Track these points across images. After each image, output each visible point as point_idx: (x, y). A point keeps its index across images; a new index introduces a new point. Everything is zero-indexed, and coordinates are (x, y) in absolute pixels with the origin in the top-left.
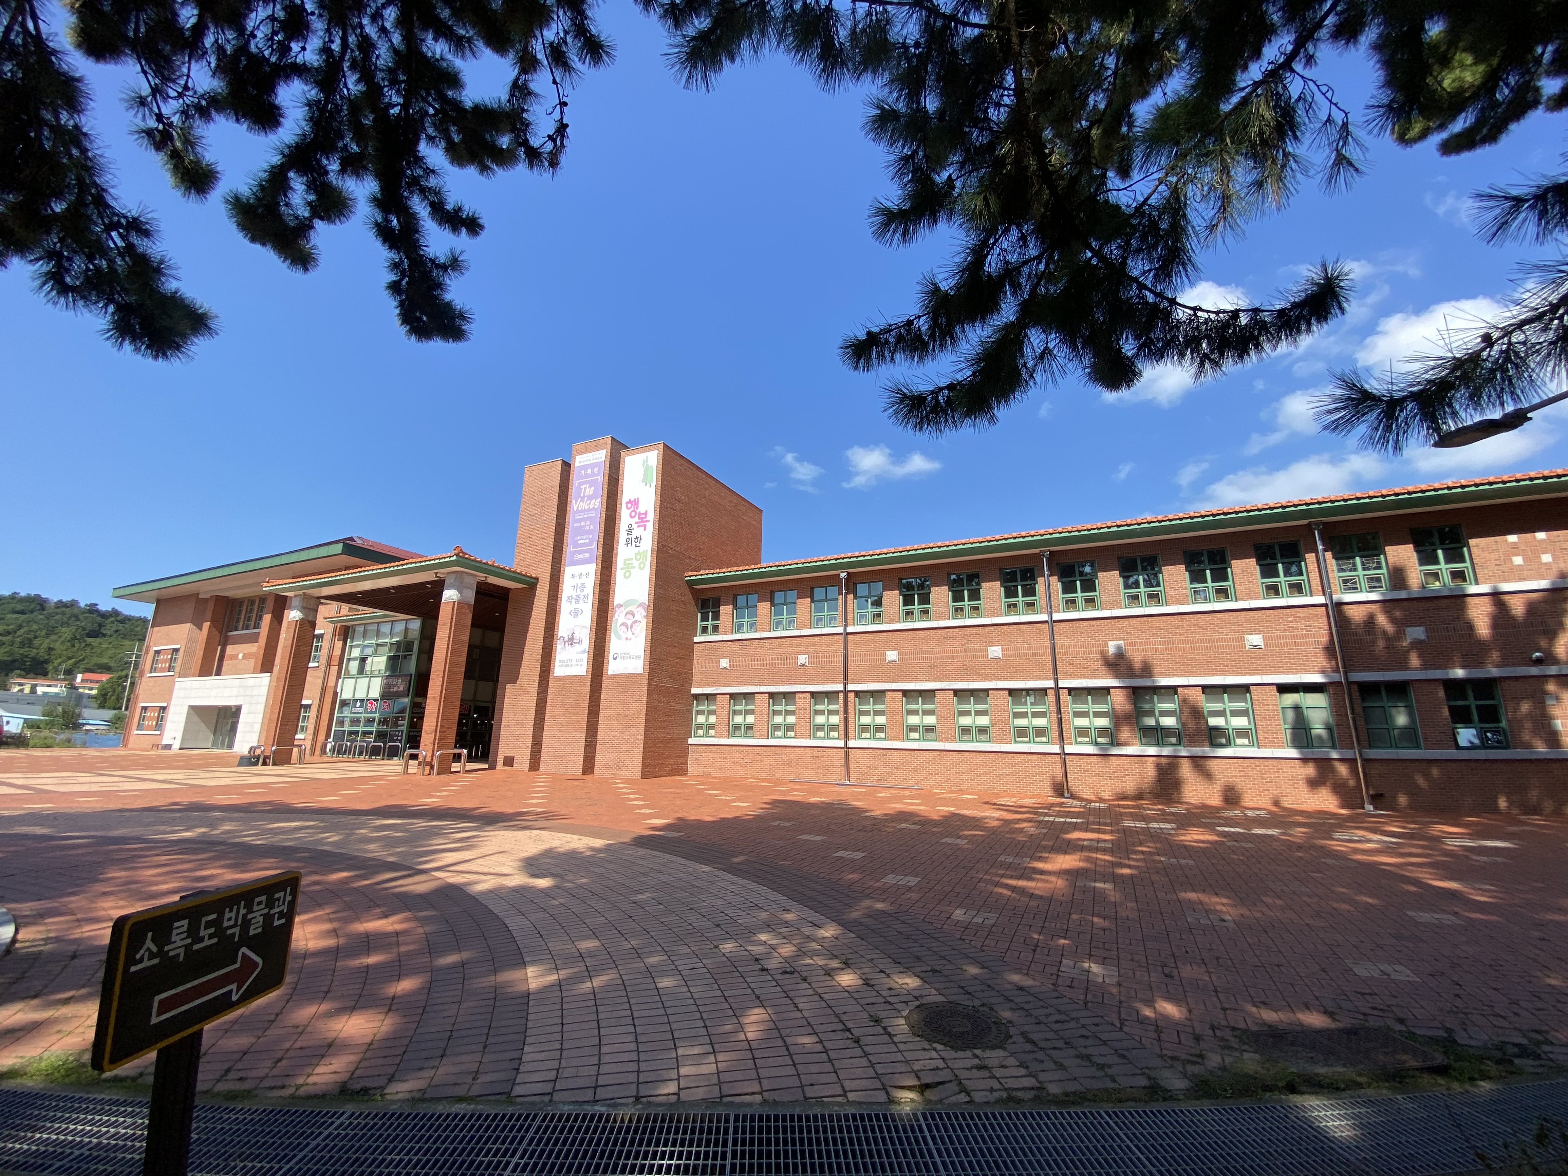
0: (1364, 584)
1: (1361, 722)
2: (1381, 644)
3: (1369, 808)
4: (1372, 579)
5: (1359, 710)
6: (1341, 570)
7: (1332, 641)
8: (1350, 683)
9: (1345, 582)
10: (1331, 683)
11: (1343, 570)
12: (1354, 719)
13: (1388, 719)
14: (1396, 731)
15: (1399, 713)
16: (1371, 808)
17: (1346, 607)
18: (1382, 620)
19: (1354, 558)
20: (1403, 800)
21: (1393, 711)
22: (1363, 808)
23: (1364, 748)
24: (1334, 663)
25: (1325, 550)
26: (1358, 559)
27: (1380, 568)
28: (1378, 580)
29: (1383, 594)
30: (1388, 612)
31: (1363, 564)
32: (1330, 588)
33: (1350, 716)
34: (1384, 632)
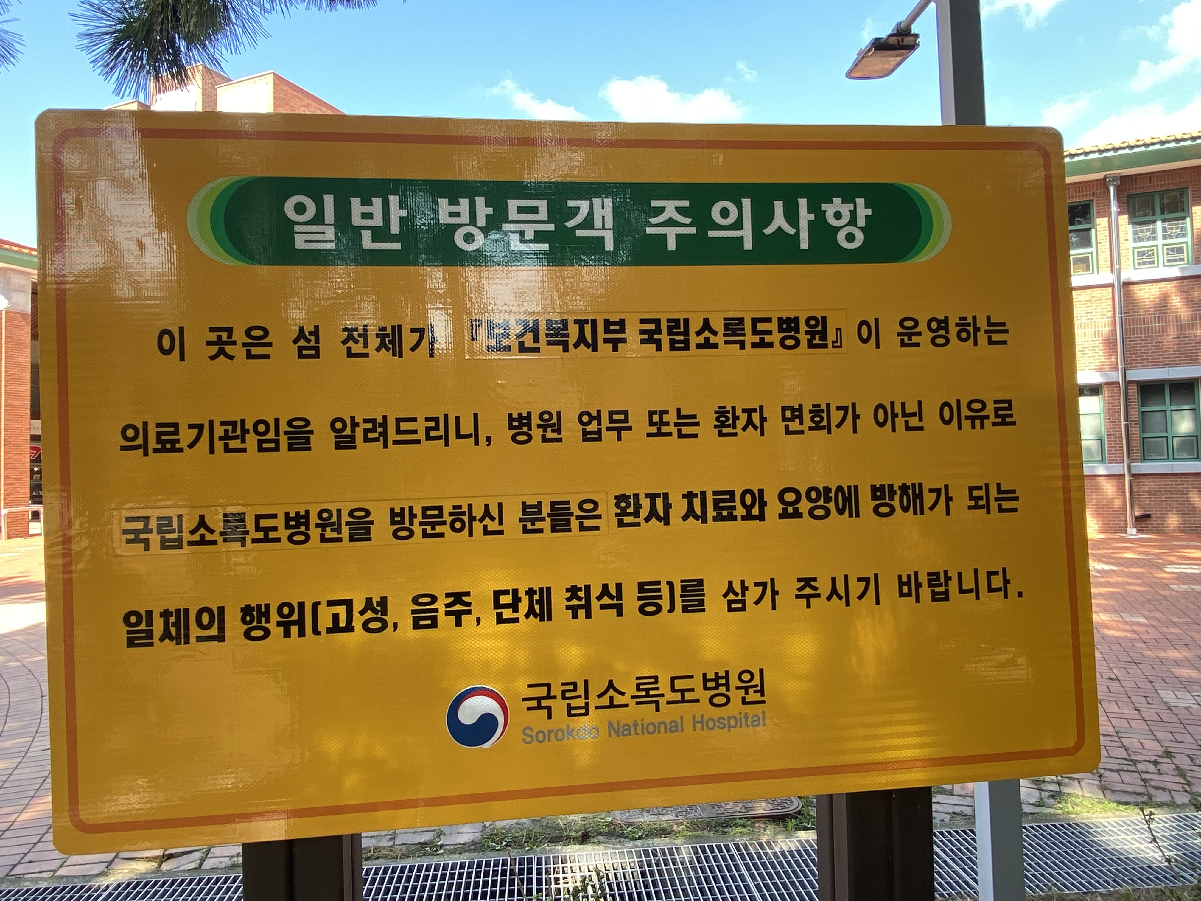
0: (1162, 256)
1: (1135, 431)
2: (1172, 332)
3: (1132, 531)
4: (1173, 250)
5: (1135, 414)
6: (1137, 239)
7: (1114, 332)
8: (1128, 383)
9: (1141, 254)
10: (1108, 384)
11: (1140, 239)
12: (1127, 426)
13: (1167, 424)
14: (1176, 440)
15: (1183, 417)
16: (1134, 531)
17: (1136, 288)
18: (1176, 302)
19: (1154, 222)
20: (1173, 521)
21: (1176, 416)
22: (1125, 532)
23: (1136, 460)
24: (1113, 359)
25: (1120, 213)
26: (1159, 225)
27: (1184, 236)
28: (1180, 251)
29: (1182, 269)
30: (1184, 292)
31: (1164, 229)
32: (1119, 264)
33: (1123, 423)
34: (1178, 319)
